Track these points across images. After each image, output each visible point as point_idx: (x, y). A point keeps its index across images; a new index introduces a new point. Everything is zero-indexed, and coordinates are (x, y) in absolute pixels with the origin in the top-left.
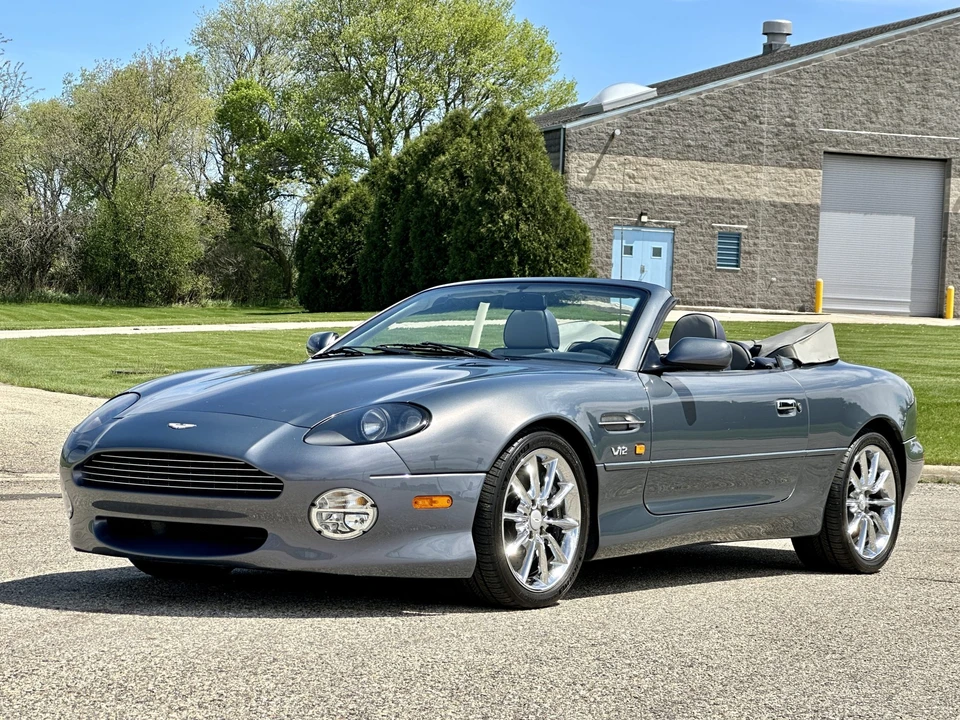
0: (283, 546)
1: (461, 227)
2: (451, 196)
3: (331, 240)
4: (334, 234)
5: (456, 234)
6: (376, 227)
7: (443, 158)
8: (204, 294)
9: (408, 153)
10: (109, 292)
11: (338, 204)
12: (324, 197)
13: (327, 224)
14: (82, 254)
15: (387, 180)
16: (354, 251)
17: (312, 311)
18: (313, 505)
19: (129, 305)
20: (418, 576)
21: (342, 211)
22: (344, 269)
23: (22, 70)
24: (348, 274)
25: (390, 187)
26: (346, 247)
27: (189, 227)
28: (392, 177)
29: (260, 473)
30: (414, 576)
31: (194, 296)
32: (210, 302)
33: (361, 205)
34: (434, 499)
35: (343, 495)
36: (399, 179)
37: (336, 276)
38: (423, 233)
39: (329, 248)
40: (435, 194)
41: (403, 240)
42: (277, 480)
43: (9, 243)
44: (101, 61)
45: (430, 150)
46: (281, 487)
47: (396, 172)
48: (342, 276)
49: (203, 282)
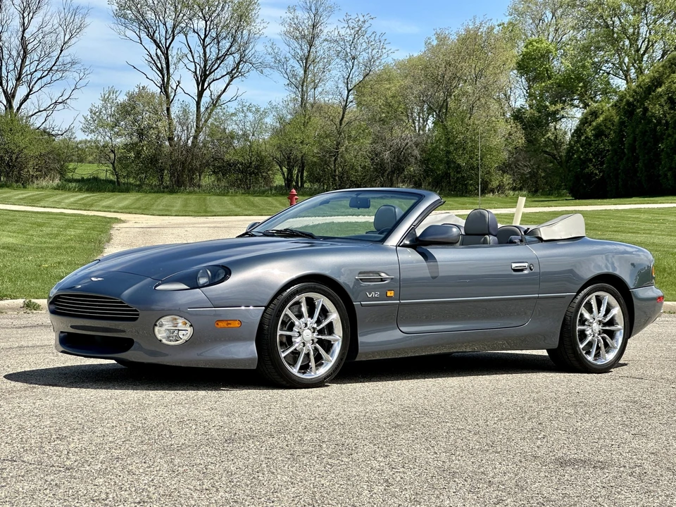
0: (140, 348)
1: (670, 138)
2: (666, 116)
3: (588, 149)
4: (590, 145)
5: (667, 143)
6: (617, 139)
7: (659, 90)
8: (507, 187)
9: (639, 86)
10: (442, 186)
11: (594, 124)
12: (586, 118)
13: (586, 137)
14: (424, 162)
15: (625, 105)
16: (605, 156)
17: (576, 198)
18: (156, 325)
19: (456, 196)
20: (228, 367)
21: (597, 128)
22: (598, 169)
23: (384, 38)
24: (600, 172)
25: (628, 111)
26: (599, 153)
27: (497, 141)
28: (628, 103)
29: (127, 307)
30: (225, 367)
31: (500, 188)
32: (512, 193)
33: (610, 123)
34: (229, 322)
35: (176, 319)
36: (634, 105)
37: (592, 174)
38: (645, 144)
39: (587, 155)
40: (653, 115)
41: (632, 149)
42: (136, 311)
43: (376, 155)
44: (438, 29)
45: (653, 84)
46: (138, 315)
47: (631, 99)
48: (596, 174)
49: (507, 179)
